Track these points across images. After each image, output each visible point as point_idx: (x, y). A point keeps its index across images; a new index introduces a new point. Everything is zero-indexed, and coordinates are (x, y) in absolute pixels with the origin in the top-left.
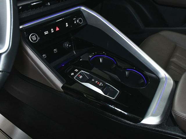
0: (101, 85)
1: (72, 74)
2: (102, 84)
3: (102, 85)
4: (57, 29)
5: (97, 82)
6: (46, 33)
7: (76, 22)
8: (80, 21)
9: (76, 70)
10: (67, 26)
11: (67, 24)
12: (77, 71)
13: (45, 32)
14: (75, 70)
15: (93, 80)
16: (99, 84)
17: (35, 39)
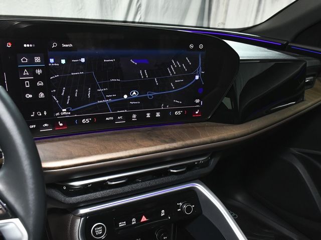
4: (144, 219)
6: (122, 224)
11: (163, 211)
13: (120, 223)
17: (101, 233)
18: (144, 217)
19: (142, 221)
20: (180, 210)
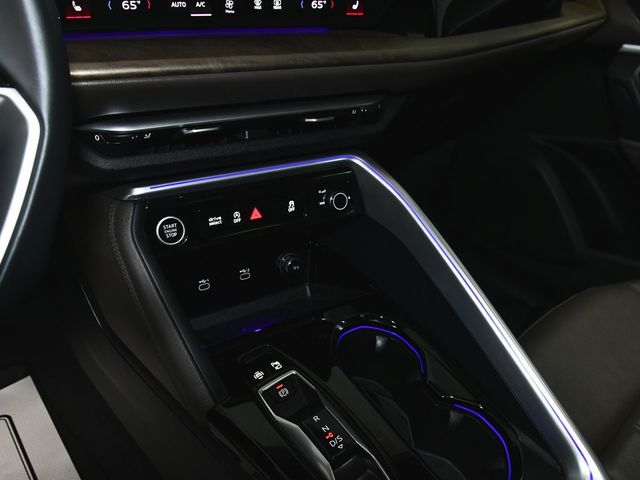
0: (337, 445)
1: (258, 375)
2: (339, 444)
3: (341, 446)
4: (256, 215)
5: (325, 429)
6: (215, 222)
7: (327, 201)
8: (340, 201)
9: (277, 363)
10: (291, 209)
11: (292, 203)
12: (277, 368)
13: (211, 219)
14: (273, 364)
15: (316, 418)
16: (330, 439)
17: (175, 234)
18: (256, 211)
19: (252, 218)
20: (323, 203)
